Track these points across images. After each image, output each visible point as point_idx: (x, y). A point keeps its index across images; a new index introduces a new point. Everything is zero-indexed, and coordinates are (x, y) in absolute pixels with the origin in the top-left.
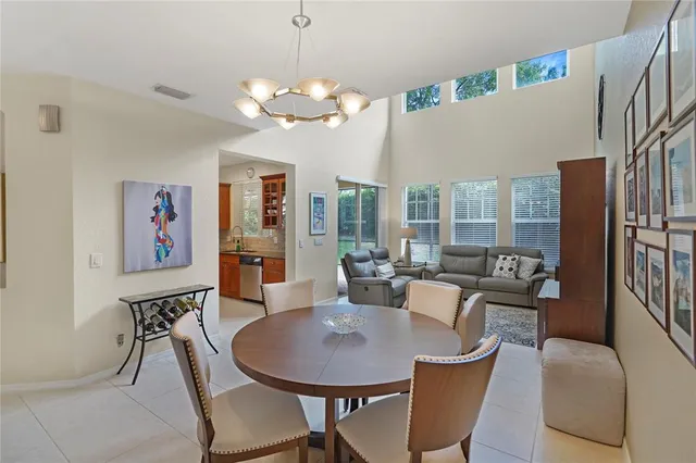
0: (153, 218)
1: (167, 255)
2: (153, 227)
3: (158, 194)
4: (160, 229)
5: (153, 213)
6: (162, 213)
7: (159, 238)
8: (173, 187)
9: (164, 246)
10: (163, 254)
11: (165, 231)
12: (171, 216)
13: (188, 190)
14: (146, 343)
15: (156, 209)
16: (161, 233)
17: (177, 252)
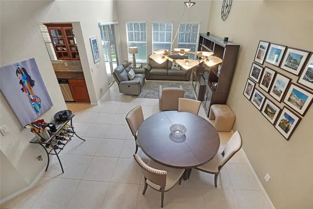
0: (22, 89)
1: (40, 107)
2: (25, 94)
3: (17, 72)
4: (29, 94)
5: (21, 86)
6: (26, 83)
7: (31, 99)
8: (24, 63)
9: (37, 103)
10: (38, 107)
11: (32, 94)
12: (32, 83)
13: (33, 61)
14: (58, 155)
15: (21, 83)
16: (31, 96)
17: (44, 102)
